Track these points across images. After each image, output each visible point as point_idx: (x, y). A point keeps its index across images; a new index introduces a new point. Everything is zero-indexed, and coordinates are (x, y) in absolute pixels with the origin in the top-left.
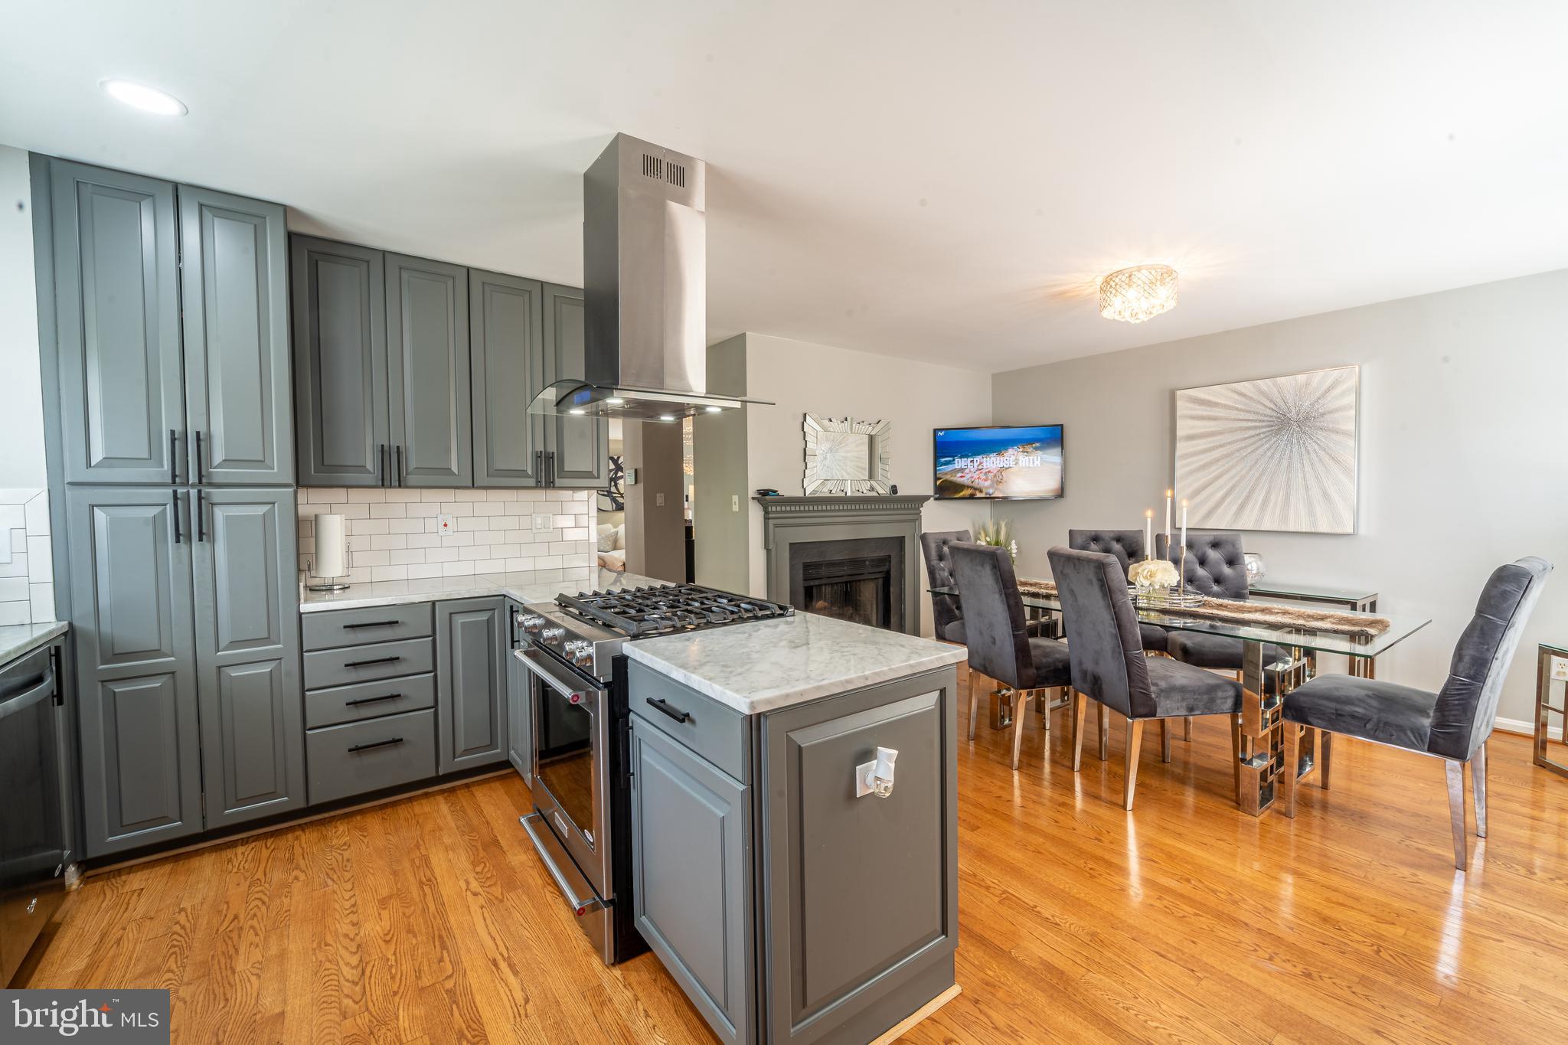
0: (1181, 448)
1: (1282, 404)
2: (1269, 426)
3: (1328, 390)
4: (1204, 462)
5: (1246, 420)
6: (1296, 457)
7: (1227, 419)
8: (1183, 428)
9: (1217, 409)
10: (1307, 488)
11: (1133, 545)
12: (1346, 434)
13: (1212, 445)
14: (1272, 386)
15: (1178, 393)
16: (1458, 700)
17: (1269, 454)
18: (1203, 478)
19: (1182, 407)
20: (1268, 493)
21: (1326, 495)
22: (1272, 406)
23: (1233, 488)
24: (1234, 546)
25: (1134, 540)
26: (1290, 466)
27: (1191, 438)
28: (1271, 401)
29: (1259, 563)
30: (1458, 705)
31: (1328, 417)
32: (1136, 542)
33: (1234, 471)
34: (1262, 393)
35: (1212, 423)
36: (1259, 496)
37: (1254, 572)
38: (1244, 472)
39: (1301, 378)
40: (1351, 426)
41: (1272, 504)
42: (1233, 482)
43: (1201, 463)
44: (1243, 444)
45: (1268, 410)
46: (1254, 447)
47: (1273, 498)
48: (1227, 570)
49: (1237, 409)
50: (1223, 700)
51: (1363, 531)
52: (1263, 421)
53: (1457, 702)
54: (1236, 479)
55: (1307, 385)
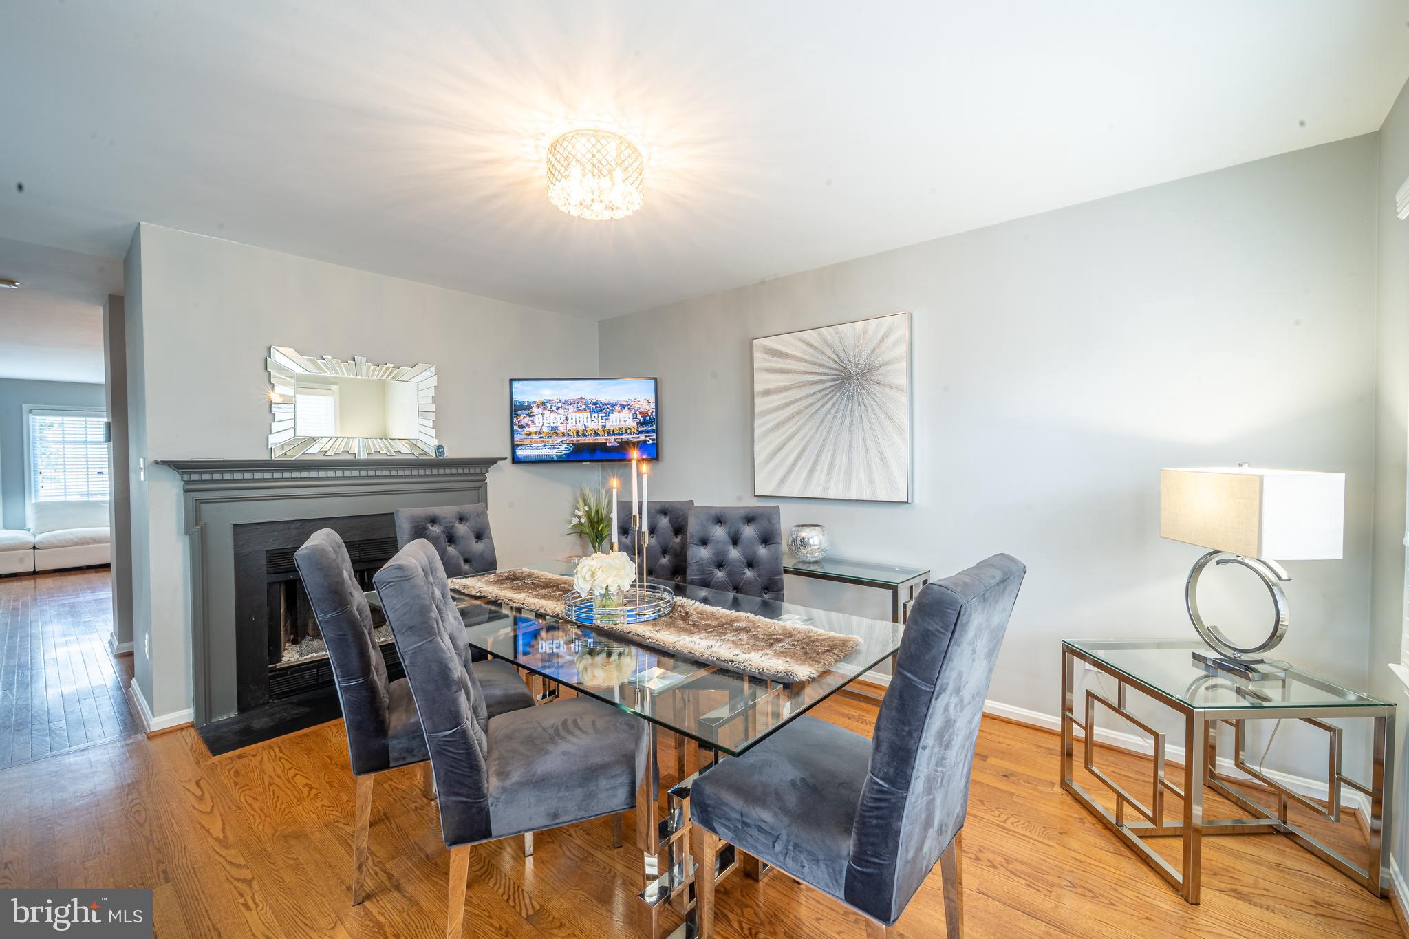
0: (760, 404)
1: (843, 355)
2: (834, 380)
3: (882, 340)
4: (779, 420)
5: (813, 373)
6: (856, 413)
7: (797, 372)
8: (762, 381)
9: (788, 361)
10: (867, 451)
11: (680, 520)
12: (898, 389)
13: (784, 401)
14: (834, 334)
15: (755, 342)
16: (877, 818)
17: (833, 411)
18: (778, 437)
19: (760, 360)
20: (833, 456)
21: (882, 457)
22: (836, 358)
23: (803, 450)
24: (769, 521)
25: (681, 513)
26: (851, 425)
27: (767, 393)
28: (834, 352)
29: (821, 537)
30: (877, 826)
31: (883, 369)
32: (683, 515)
33: (804, 431)
34: (826, 342)
35: (783, 377)
36: (826, 459)
37: (816, 547)
38: (811, 433)
39: (859, 325)
40: (902, 381)
41: (837, 467)
42: (803, 443)
43: (776, 422)
44: (810, 400)
45: (831, 362)
46: (820, 403)
47: (837, 462)
48: (762, 551)
49: (806, 361)
50: (610, 792)
51: (917, 500)
52: (828, 374)
53: (875, 822)
54: (806, 440)
55: (865, 332)
